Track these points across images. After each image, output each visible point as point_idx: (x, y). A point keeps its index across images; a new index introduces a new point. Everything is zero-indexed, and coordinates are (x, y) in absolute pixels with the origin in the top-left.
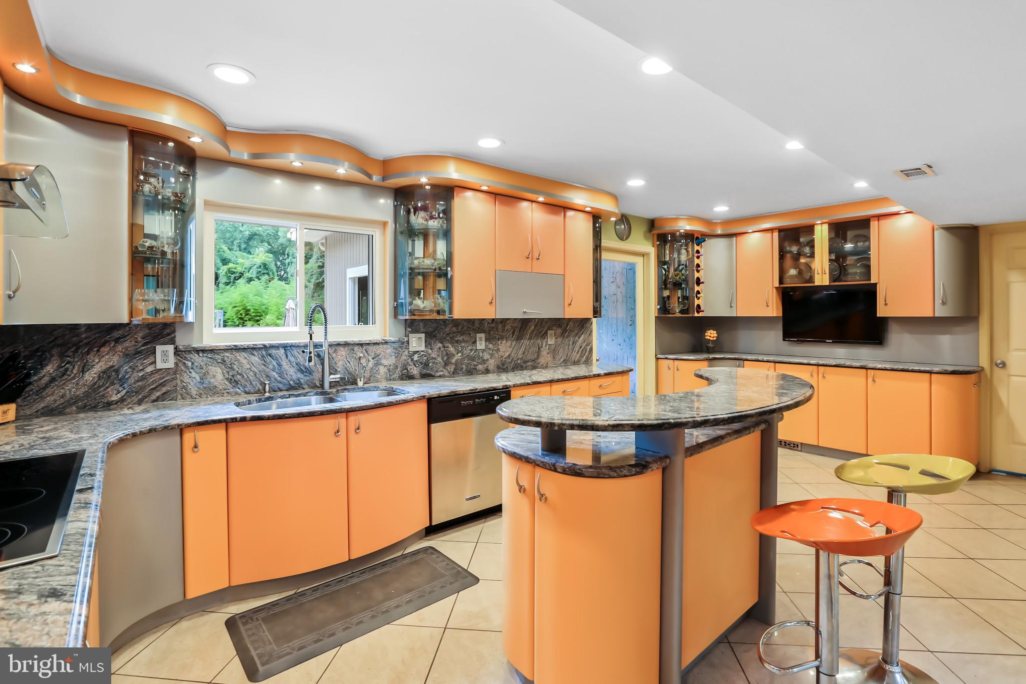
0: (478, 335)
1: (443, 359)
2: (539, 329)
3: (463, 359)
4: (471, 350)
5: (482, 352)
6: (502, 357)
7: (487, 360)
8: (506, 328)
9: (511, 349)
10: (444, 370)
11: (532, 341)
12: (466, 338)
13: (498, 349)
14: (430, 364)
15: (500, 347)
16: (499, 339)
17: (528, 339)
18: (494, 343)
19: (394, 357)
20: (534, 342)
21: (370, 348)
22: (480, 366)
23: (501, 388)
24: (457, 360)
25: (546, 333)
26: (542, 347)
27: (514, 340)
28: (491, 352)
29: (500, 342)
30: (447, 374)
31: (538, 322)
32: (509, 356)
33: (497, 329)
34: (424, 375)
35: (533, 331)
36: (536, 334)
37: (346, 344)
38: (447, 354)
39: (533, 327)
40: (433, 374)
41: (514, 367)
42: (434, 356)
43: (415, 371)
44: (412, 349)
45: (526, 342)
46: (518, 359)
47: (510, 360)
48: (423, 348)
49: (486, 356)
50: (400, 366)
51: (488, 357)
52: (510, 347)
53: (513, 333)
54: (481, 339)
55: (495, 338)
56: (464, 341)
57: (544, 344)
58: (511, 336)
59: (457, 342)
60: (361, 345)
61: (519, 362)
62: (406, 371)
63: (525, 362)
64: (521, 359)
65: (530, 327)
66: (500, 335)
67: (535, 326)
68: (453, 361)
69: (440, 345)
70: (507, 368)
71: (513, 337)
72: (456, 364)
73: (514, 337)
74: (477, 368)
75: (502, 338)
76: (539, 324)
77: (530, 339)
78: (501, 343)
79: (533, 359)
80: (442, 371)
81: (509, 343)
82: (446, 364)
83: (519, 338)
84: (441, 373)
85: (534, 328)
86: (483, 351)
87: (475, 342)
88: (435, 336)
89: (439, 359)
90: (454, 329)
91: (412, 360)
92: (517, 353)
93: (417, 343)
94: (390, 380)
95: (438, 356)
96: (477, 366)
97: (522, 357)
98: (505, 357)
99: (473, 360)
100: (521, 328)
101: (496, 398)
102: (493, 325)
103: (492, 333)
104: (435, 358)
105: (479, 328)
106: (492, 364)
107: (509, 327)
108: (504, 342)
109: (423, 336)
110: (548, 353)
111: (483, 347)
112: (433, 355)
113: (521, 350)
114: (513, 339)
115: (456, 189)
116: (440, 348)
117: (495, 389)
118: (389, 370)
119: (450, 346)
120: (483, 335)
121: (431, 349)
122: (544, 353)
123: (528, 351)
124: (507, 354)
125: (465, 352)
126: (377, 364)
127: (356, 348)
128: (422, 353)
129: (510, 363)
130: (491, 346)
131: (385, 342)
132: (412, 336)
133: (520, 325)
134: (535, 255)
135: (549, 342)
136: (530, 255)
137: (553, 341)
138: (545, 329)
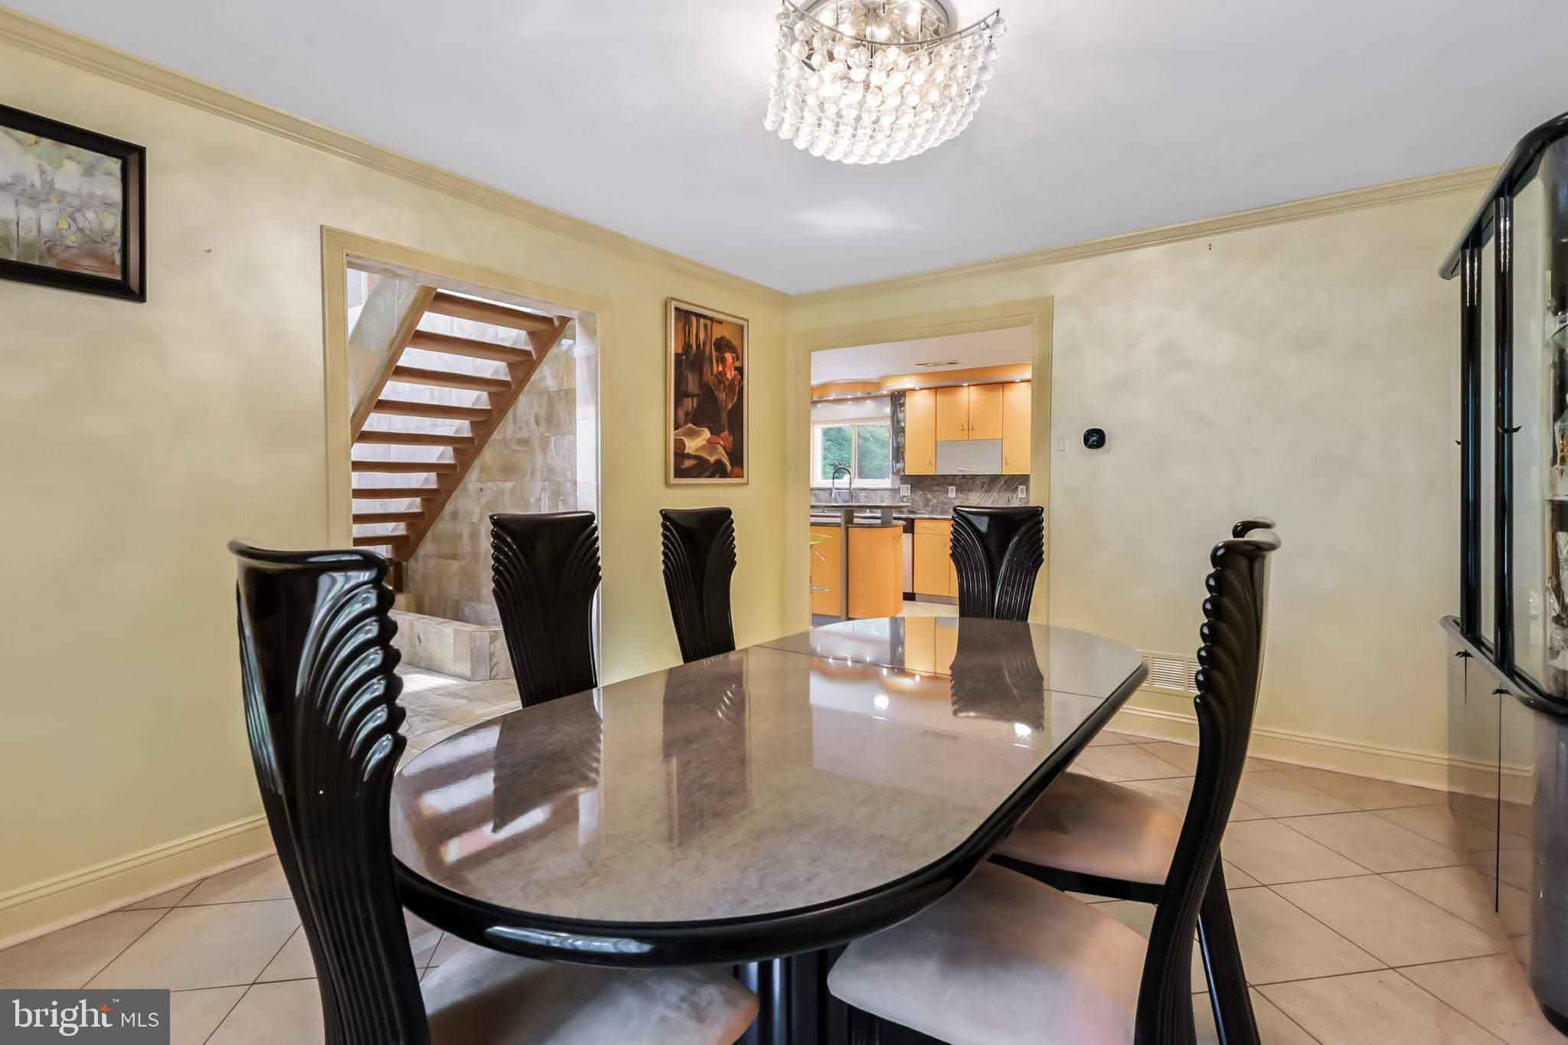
0: (950, 488)
2: (1009, 484)
3: (938, 503)
4: (945, 498)
8: (976, 483)
10: (924, 510)
11: (1002, 494)
12: (941, 489)
14: (914, 505)
15: (969, 497)
16: (968, 491)
17: (997, 492)
18: (964, 493)
19: (891, 498)
20: (1004, 495)
21: (879, 493)
24: (933, 504)
25: (1017, 488)
26: (1012, 499)
28: (961, 500)
30: (925, 512)
32: (978, 504)
33: (967, 483)
34: (910, 511)
35: (1002, 486)
36: (1006, 488)
37: (865, 489)
38: (926, 499)
39: (1003, 482)
40: (916, 511)
44: (902, 494)
45: (995, 495)
48: (909, 494)
49: (957, 503)
51: (959, 503)
52: (979, 498)
53: (982, 487)
54: (952, 490)
55: (966, 488)
56: (939, 491)
57: (1015, 497)
58: (980, 489)
59: (934, 491)
60: (873, 490)
65: (1000, 482)
67: (1005, 482)
68: (931, 504)
69: (921, 493)
72: (933, 506)
75: (971, 490)
77: (999, 491)
78: (970, 494)
81: (978, 494)
82: (926, 505)
83: (989, 491)
84: (922, 512)
86: (954, 499)
87: (947, 492)
89: (921, 503)
90: (932, 482)
91: (902, 501)
93: (905, 490)
95: (920, 500)
96: (949, 509)
99: (946, 505)
100: (990, 483)
102: (963, 480)
103: (962, 486)
105: (951, 481)
107: (980, 481)
108: (974, 493)
109: (909, 486)
111: (954, 495)
112: (916, 499)
114: (981, 491)
115: (907, 392)
116: (921, 495)
119: (928, 494)
120: (954, 488)
121: (915, 495)
123: (998, 502)
125: (940, 499)
127: (871, 492)
128: (909, 497)
130: (961, 496)
131: (886, 489)
132: (902, 486)
133: (988, 481)
134: (970, 427)
135: (1020, 496)
136: (966, 427)
137: (1024, 496)
138: (1016, 485)
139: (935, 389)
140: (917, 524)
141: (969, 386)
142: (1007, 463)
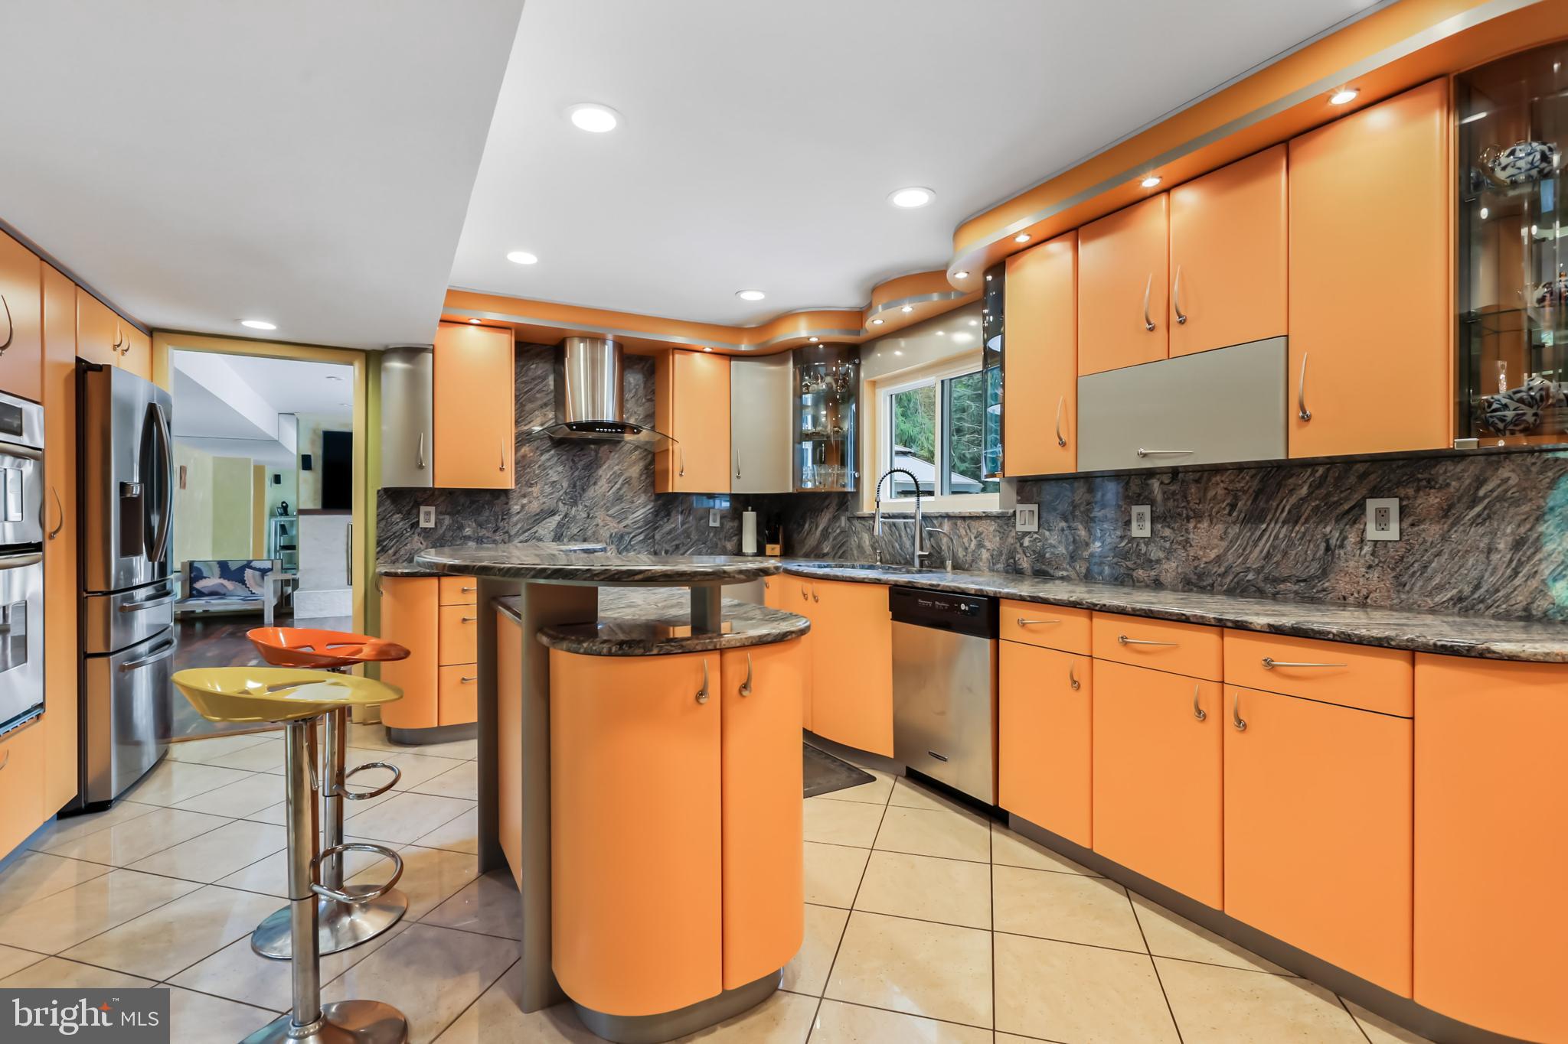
0: (1136, 508)
1: (1067, 549)
2: (1328, 495)
3: (1105, 553)
4: (1122, 538)
5: (1147, 545)
6: (1196, 558)
7: (1158, 561)
8: (1211, 494)
9: (1224, 544)
10: (1070, 569)
11: (1300, 528)
12: (1111, 511)
13: (1187, 541)
14: (1047, 555)
15: (1191, 536)
16: (1188, 519)
17: (1284, 523)
18: (1176, 526)
19: (998, 538)
20: (1307, 530)
21: (974, 523)
22: (1140, 572)
23: (973, 592)
24: (1093, 554)
25: (1361, 506)
26: (1342, 546)
27: (1234, 523)
28: (1167, 545)
29: (1191, 526)
30: (1073, 574)
31: (1324, 477)
32: (1218, 559)
33: (1185, 497)
34: (1037, 571)
35: (1302, 500)
36: (1317, 507)
37: (948, 517)
38: (1074, 541)
39: (1304, 491)
40: (1051, 572)
41: (1235, 589)
42: (1053, 542)
43: (1025, 563)
44: (1020, 528)
45: (1275, 531)
46: (1248, 570)
47: (1222, 569)
49: (1155, 553)
50: (1005, 552)
51: (1161, 555)
52: (1222, 539)
53: (1233, 506)
54: (1141, 516)
55: (1180, 515)
56: (1107, 519)
57: (1352, 538)
58: (1226, 512)
59: (1094, 519)
60: (964, 518)
61: (1250, 576)
62: (1012, 561)
63: (1276, 581)
64: (1259, 571)
65: (1292, 492)
66: (1194, 511)
67: (1313, 488)
68: (1086, 554)
69: (1063, 524)
70: (1212, 585)
71: (1230, 514)
72: (1092, 561)
73: (1235, 514)
74: (1135, 574)
75: (1198, 516)
76: (1330, 479)
77: (1293, 519)
78: (1195, 527)
79: (1304, 577)
80: (1067, 570)
81: (1219, 528)
82: (1073, 557)
83: (1255, 517)
84: (1065, 573)
85: (1310, 494)
86: (1148, 541)
87: (1129, 522)
88: (1055, 509)
89: (1062, 549)
90: (1090, 496)
91: (1021, 545)
92: (1243, 554)
93: (1027, 521)
94: (993, 571)
95: (1060, 542)
96: (1134, 570)
97: (1263, 567)
98: (1204, 559)
99: (1127, 558)
100: (1259, 492)
101: (963, 607)
102: (1172, 488)
103: (1171, 503)
104: (1054, 547)
105: (1139, 495)
106: (1170, 569)
107: (1221, 492)
108: (1205, 524)
109: (1033, 506)
110: (1370, 567)
111: (1146, 532)
112: (1051, 541)
113: (1258, 549)
114: (1230, 519)
115: (1010, 263)
116: (1063, 530)
117: (963, 592)
118: (992, 556)
119: (1080, 527)
120: (1147, 509)
121: (1049, 530)
122: (1352, 564)
123: (1285, 554)
124: (1213, 554)
125: (1109, 540)
126: (980, 545)
127: (959, 522)
128: (1035, 536)
129: (1223, 575)
130: (1167, 532)
131: (987, 516)
132: (1020, 507)
133: (1255, 484)
134: (1174, 318)
135: (1373, 533)
136: (1159, 320)
137: (1392, 533)
138: (1357, 497)
139: (1074, 231)
140: (1009, 614)
141: (1167, 191)
142: (1306, 419)
